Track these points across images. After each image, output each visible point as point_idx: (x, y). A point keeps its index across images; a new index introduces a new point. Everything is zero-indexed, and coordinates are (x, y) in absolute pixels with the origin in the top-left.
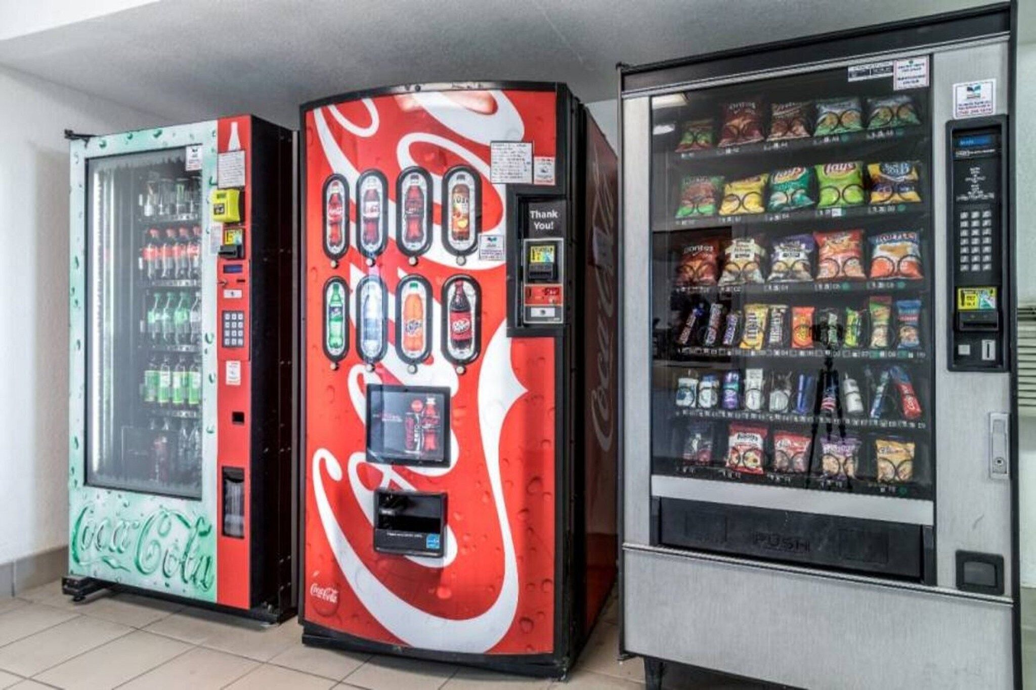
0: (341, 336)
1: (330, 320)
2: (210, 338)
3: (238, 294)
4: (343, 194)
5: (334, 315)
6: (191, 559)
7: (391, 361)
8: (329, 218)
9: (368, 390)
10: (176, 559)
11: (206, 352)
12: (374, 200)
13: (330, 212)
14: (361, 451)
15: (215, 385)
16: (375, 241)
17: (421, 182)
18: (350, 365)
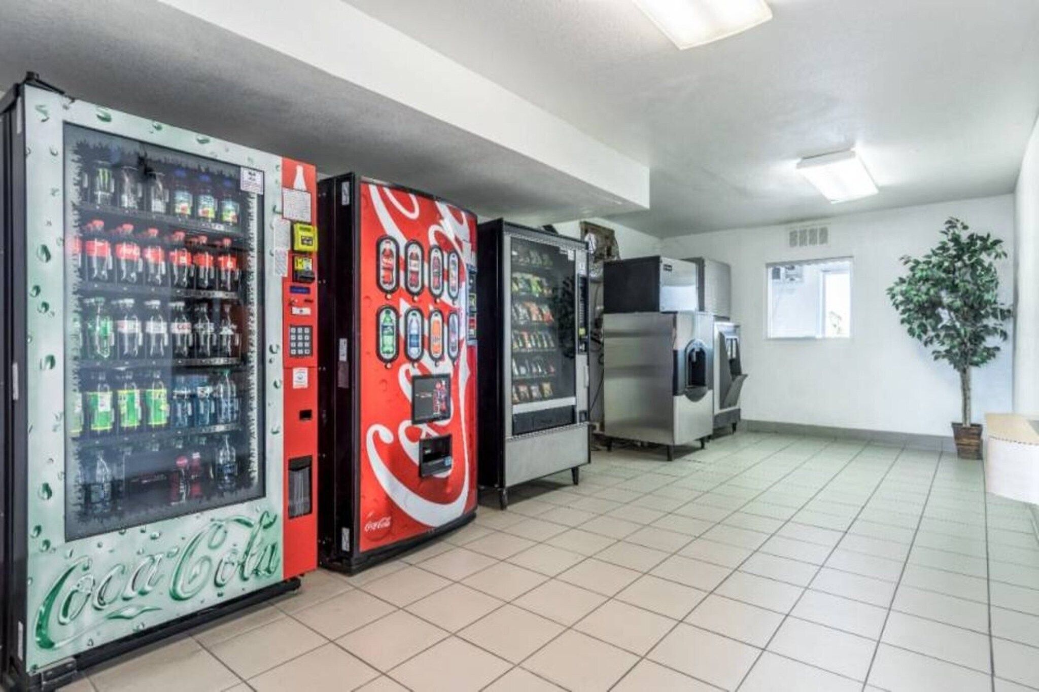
0: (393, 346)
1: (383, 334)
2: (274, 349)
3: (307, 311)
4: (394, 250)
5: (386, 332)
6: (252, 555)
7: (426, 361)
8: (382, 265)
9: (413, 380)
10: (233, 564)
11: (271, 361)
12: (415, 259)
13: (384, 261)
14: (408, 419)
15: (280, 391)
16: (416, 286)
17: (439, 254)
18: (400, 365)
